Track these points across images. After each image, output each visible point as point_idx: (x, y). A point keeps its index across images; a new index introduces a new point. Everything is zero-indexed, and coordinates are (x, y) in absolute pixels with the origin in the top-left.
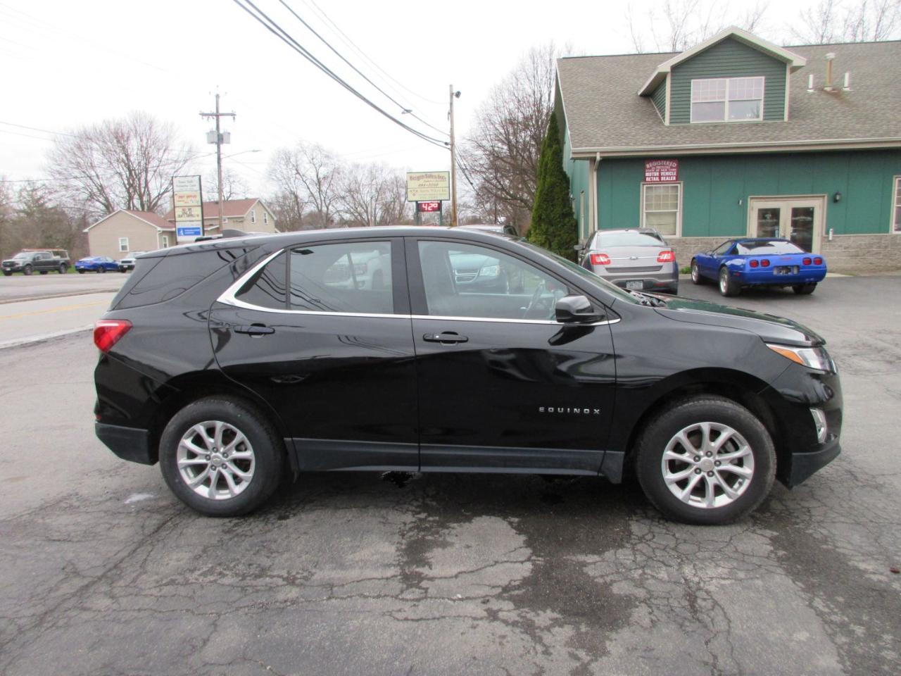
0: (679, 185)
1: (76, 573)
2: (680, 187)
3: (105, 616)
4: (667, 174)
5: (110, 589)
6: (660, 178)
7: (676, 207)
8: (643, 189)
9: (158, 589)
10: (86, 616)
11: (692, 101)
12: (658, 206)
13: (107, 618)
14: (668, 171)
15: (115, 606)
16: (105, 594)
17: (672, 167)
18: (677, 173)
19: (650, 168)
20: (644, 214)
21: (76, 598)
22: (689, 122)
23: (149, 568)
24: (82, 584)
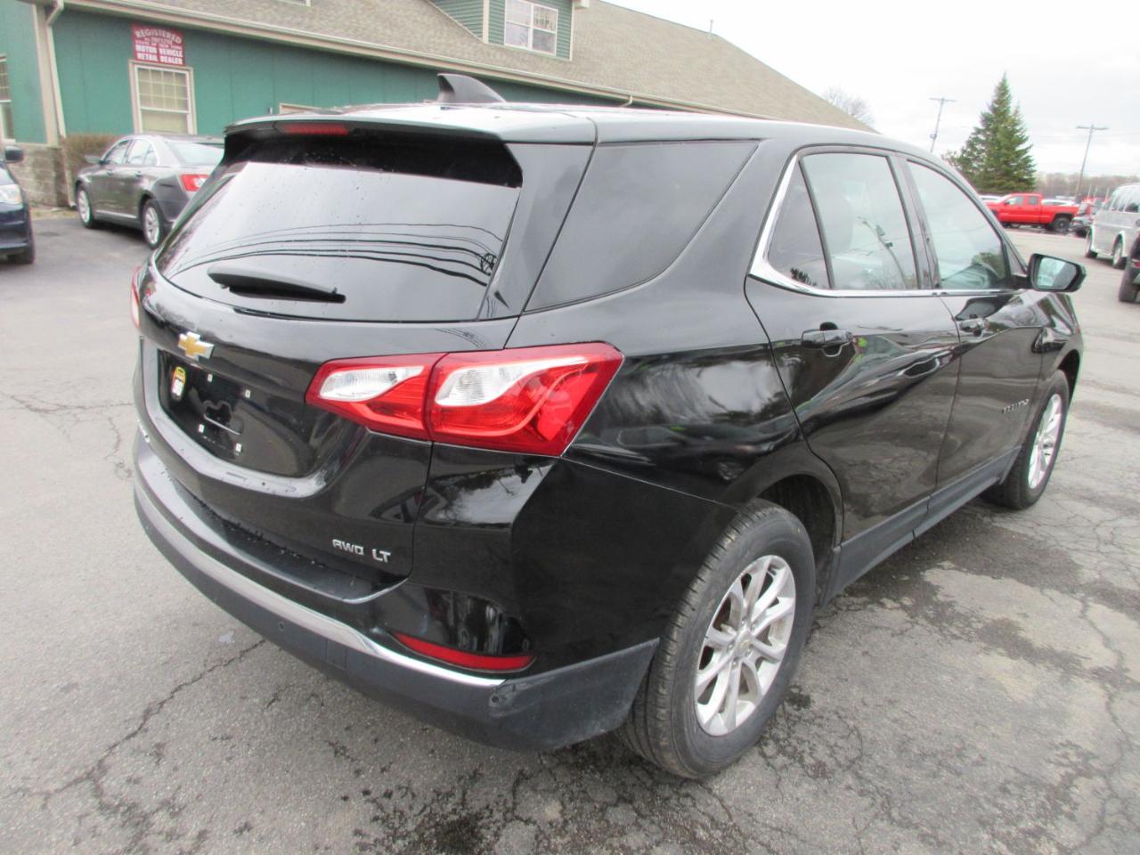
0: (186, 73)
2: (189, 76)
4: (170, 52)
6: (159, 58)
7: (186, 107)
8: (134, 71)
11: (506, 20)
12: (159, 102)
14: (170, 48)
17: (174, 43)
18: (183, 54)
19: (142, 39)
20: (140, 112)
22: (502, 44)
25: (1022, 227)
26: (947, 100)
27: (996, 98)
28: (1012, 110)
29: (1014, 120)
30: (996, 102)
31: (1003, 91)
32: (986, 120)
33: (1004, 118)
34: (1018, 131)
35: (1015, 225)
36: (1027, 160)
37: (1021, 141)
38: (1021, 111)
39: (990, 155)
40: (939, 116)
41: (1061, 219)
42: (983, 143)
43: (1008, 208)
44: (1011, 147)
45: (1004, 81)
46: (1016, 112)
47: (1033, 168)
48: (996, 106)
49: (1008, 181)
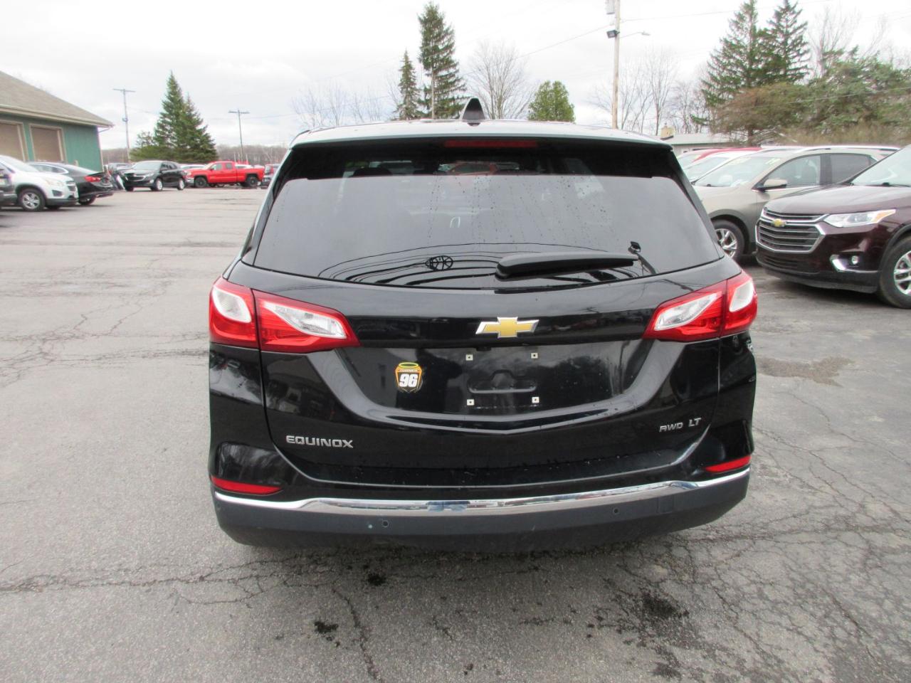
1: (870, 551)
3: (885, 498)
5: (857, 515)
9: (822, 489)
10: (899, 508)
13: (885, 495)
15: (869, 499)
16: (865, 514)
21: (895, 526)
23: (804, 507)
24: (877, 535)
25: (226, 185)
26: (128, 91)
27: (170, 90)
28: (185, 100)
29: (188, 107)
30: (170, 93)
31: (173, 85)
32: (167, 106)
33: (181, 105)
34: (194, 115)
35: (220, 185)
36: (207, 137)
37: (199, 122)
38: (193, 100)
39: (178, 132)
40: (125, 103)
41: (252, 178)
42: (171, 124)
43: (213, 172)
44: (193, 128)
45: (172, 76)
46: (189, 101)
47: (213, 142)
48: (172, 96)
49: (199, 152)
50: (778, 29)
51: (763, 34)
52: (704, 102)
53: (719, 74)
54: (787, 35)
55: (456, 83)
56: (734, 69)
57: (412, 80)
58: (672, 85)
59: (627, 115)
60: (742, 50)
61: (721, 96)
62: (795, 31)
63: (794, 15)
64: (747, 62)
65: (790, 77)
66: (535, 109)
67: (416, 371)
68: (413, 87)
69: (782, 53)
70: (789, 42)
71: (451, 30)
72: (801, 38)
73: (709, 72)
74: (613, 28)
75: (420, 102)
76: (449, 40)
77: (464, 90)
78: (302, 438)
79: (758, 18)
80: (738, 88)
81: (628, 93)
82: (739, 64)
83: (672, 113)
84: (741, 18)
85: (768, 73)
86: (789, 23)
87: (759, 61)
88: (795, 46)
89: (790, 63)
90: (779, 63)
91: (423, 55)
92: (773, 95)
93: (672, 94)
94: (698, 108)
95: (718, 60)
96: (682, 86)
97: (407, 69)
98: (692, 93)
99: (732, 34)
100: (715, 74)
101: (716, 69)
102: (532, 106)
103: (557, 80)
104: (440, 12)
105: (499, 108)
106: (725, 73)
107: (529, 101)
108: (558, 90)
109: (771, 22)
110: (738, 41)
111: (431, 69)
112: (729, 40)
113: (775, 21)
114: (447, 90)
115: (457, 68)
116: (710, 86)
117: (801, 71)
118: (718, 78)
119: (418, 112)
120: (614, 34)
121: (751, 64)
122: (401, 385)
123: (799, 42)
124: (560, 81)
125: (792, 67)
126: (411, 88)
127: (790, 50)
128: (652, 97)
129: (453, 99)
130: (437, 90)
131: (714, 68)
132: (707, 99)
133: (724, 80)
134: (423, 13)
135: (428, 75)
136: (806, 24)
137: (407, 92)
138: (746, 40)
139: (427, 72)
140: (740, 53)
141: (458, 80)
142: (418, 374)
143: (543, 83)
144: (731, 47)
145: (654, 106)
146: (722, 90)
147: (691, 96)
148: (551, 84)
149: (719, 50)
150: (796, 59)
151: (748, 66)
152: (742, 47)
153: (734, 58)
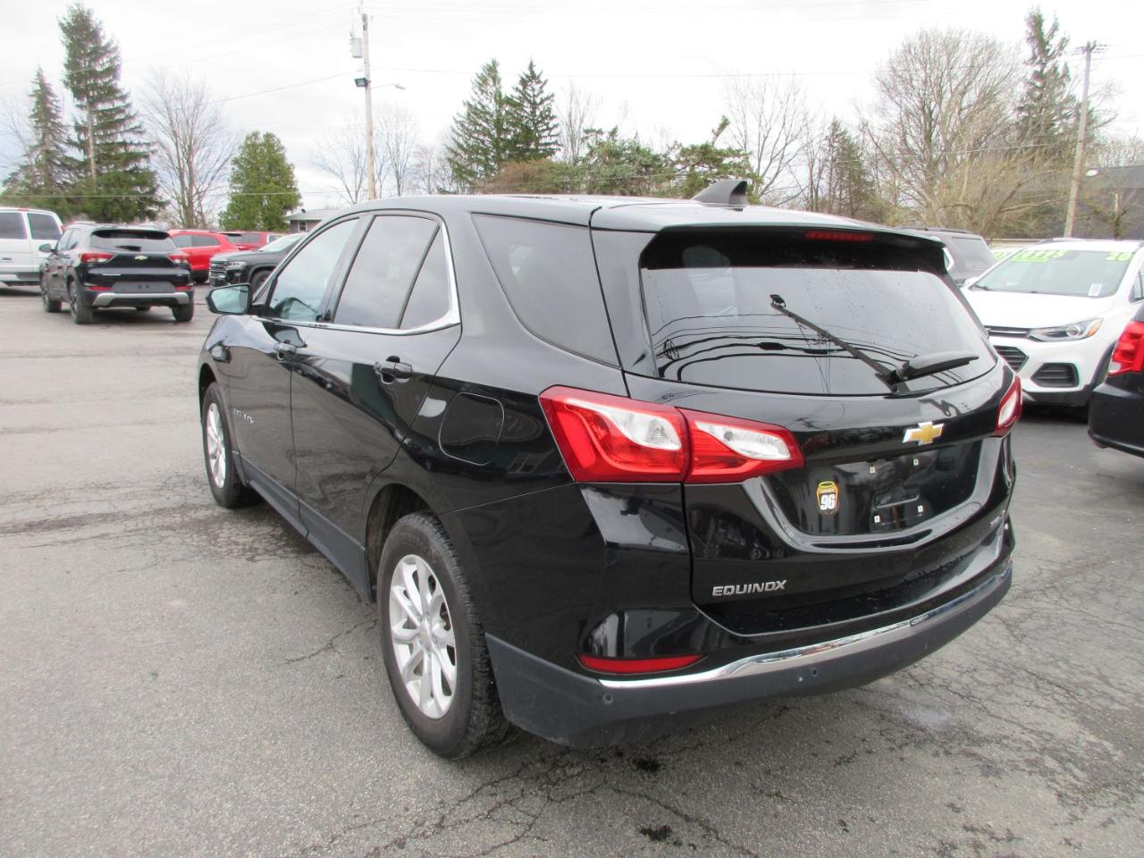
50: (524, 96)
51: (509, 101)
52: (450, 172)
53: (466, 142)
54: (534, 105)
55: (128, 121)
56: (481, 137)
57: (53, 111)
58: (412, 150)
59: (361, 182)
60: (488, 116)
61: (469, 168)
62: (542, 102)
63: (540, 85)
64: (494, 131)
65: (541, 152)
66: (241, 167)
67: (833, 490)
68: (57, 121)
69: (531, 125)
70: (538, 113)
71: (112, 46)
72: (549, 110)
73: (454, 139)
74: (362, 75)
75: (70, 143)
76: (111, 61)
77: (141, 133)
78: (733, 587)
79: (502, 83)
80: (487, 159)
81: (359, 156)
82: (486, 133)
83: (414, 182)
84: (485, 81)
85: (518, 146)
86: (536, 93)
87: (507, 131)
88: (543, 119)
89: (540, 137)
90: (529, 135)
91: (71, 77)
92: (541, 171)
93: (413, 161)
94: (443, 180)
95: (462, 125)
96: (424, 152)
97: (43, 95)
98: (436, 161)
99: (476, 97)
100: (461, 141)
101: (461, 136)
102: (236, 162)
103: (270, 131)
104: (95, 19)
105: (189, 162)
106: (471, 142)
107: (231, 155)
108: (270, 145)
109: (517, 89)
110: (483, 107)
111: (86, 99)
112: (473, 103)
113: (521, 88)
114: (114, 131)
115: (128, 101)
116: (456, 154)
117: (552, 146)
118: (465, 146)
119: (67, 158)
120: (364, 83)
121: (499, 134)
122: (823, 508)
123: (547, 116)
124: (275, 134)
125: (543, 141)
126: (53, 123)
127: (539, 122)
128: (390, 162)
129: (124, 144)
130: (97, 128)
131: (459, 135)
132: (454, 170)
133: (471, 150)
134: (67, 18)
135: (81, 107)
136: (552, 96)
137: (45, 127)
138: (492, 107)
139: (79, 103)
140: (487, 121)
141: (130, 117)
142: (835, 493)
143: (250, 133)
144: (475, 112)
145: (392, 172)
146: (471, 161)
147: (435, 164)
148: (261, 136)
149: (463, 115)
150: (546, 133)
151: (496, 136)
152: (488, 113)
153: (480, 125)
